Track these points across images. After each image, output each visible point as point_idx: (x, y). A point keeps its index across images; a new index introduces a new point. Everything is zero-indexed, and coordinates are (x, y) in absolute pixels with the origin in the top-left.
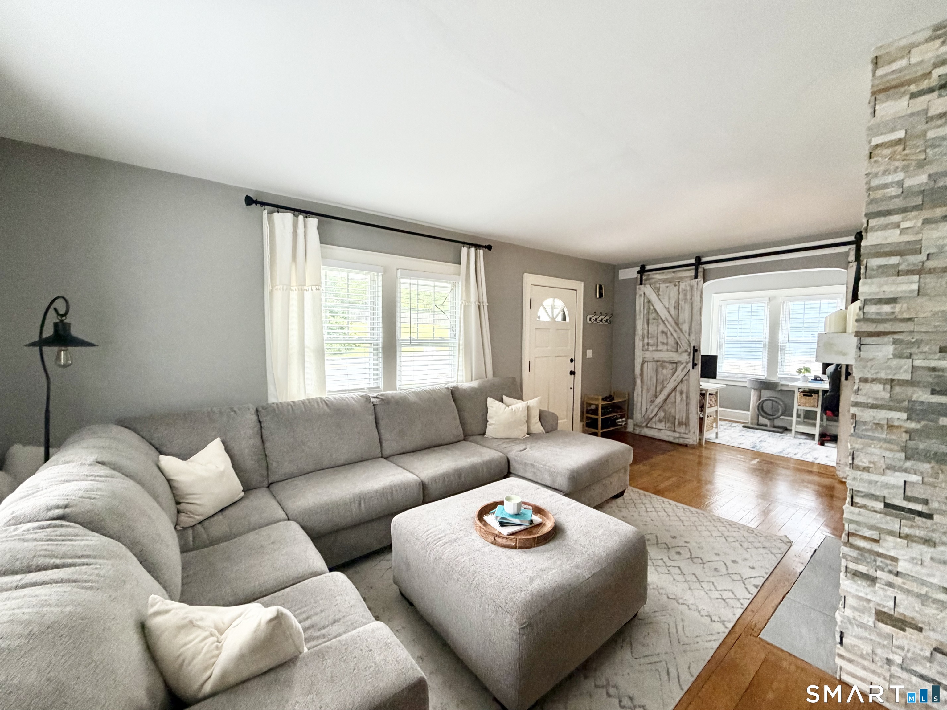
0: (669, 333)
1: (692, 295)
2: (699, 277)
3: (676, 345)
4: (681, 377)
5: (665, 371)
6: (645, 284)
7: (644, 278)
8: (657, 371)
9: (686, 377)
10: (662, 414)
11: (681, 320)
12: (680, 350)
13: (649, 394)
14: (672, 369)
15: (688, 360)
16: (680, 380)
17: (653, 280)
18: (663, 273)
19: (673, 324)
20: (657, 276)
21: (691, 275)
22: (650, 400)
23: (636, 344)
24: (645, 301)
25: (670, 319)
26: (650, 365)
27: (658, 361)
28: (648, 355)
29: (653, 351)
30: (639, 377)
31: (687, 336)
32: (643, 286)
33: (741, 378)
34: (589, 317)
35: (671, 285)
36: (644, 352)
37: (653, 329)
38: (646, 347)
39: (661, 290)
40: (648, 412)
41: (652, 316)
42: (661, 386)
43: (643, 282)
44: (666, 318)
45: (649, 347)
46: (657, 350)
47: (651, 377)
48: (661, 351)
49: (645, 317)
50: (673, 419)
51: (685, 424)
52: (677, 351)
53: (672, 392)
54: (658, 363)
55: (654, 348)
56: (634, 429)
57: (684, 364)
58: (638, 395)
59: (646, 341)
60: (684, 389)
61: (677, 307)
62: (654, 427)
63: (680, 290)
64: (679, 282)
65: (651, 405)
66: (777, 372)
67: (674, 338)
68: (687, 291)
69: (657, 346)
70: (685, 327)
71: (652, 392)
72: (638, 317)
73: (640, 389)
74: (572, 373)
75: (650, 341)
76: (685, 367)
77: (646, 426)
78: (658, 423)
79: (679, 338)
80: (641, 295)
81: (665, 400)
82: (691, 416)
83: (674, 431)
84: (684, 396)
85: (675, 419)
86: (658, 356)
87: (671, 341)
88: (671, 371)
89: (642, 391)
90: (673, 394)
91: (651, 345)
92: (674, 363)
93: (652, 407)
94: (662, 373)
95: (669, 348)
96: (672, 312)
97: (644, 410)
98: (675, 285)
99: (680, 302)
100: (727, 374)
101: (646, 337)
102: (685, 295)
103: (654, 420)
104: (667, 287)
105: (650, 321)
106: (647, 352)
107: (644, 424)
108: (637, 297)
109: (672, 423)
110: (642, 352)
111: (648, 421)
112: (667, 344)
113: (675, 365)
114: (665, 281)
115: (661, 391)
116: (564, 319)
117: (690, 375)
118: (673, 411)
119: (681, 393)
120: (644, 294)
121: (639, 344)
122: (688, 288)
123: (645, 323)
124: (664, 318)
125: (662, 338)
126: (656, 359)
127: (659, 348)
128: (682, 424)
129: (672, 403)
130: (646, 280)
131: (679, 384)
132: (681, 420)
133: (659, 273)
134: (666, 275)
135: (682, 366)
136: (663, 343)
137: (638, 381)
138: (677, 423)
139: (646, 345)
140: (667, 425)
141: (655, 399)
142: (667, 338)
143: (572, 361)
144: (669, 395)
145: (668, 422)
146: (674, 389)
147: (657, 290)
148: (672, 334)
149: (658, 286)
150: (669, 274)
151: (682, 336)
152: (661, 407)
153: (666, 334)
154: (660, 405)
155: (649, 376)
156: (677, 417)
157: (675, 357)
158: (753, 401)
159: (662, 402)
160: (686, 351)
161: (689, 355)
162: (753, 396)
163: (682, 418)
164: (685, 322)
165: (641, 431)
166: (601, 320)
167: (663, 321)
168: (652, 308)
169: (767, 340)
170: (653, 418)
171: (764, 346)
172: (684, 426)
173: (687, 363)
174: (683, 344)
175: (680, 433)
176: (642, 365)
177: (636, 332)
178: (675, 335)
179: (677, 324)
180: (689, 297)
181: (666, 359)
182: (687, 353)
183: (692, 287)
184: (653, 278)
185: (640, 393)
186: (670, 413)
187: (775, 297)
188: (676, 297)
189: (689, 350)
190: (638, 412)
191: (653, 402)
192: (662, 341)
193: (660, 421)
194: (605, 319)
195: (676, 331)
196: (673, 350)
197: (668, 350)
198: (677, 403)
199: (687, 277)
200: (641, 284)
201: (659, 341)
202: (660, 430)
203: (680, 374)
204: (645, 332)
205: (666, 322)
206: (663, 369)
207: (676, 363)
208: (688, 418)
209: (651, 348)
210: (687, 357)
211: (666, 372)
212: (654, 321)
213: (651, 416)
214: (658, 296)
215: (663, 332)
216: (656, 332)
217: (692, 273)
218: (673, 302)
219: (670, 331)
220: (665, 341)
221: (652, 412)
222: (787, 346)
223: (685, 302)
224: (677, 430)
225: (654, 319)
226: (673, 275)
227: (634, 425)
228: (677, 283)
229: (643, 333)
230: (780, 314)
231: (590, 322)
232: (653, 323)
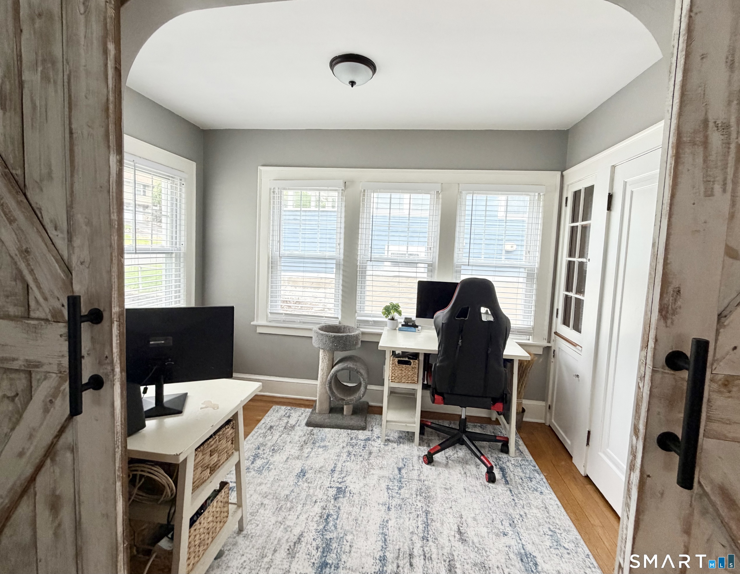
33: (304, 323)
66: (356, 312)
84: (66, 515)
100: (283, 317)
119: (54, 506)
158: (322, 370)
162: (323, 362)
169: (342, 257)
171: (338, 265)
180: (57, 49)
187: (352, 182)
222: (369, 268)
223: (44, 78)
230: (359, 207)
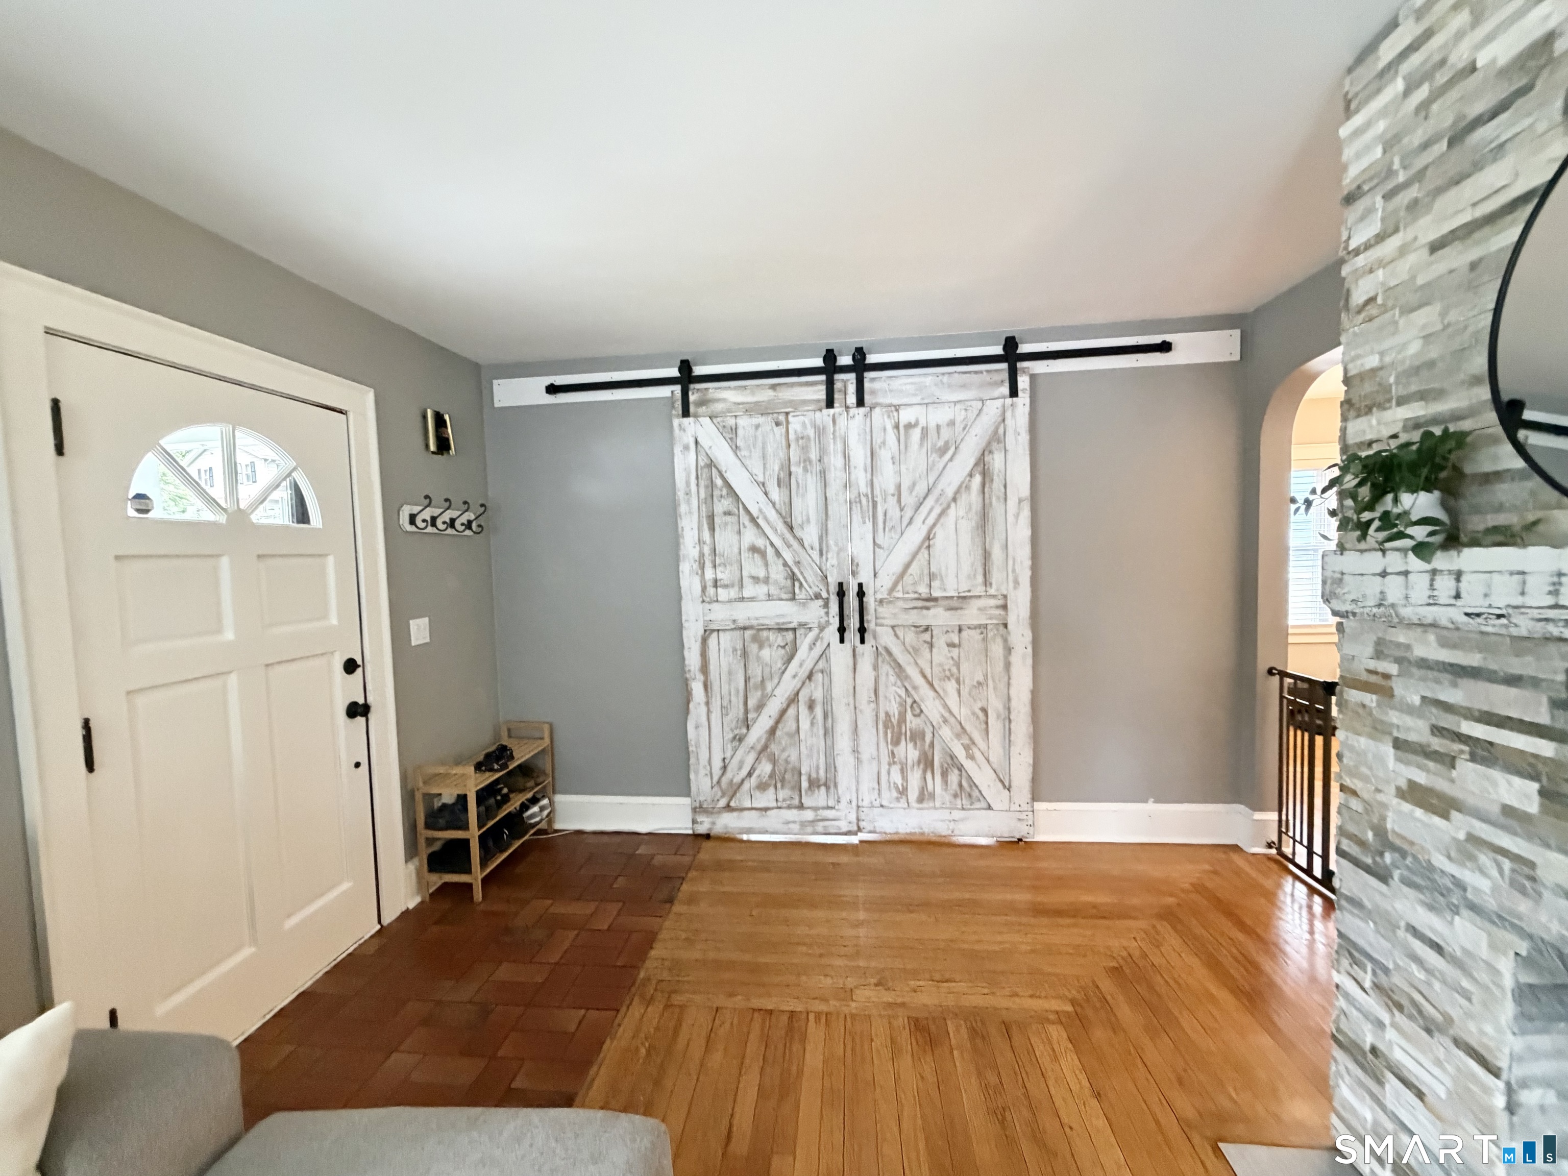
0: (770, 551)
1: (823, 452)
2: (836, 405)
3: (789, 582)
4: (808, 666)
5: (766, 653)
6: (696, 416)
7: (692, 398)
8: (745, 654)
9: (821, 665)
10: (765, 768)
11: (797, 520)
12: (800, 595)
13: (727, 719)
14: (783, 647)
15: (823, 621)
16: (807, 673)
17: (719, 407)
18: (745, 387)
19: (781, 526)
20: (729, 393)
21: (815, 397)
22: (731, 736)
23: (684, 583)
24: (701, 463)
25: (772, 514)
26: (725, 638)
27: (745, 628)
28: (720, 614)
29: (730, 601)
30: (701, 677)
31: (815, 555)
32: (691, 420)
34: (406, 511)
35: (766, 422)
36: (707, 606)
37: (726, 539)
38: (711, 591)
39: (740, 432)
40: (729, 769)
41: (721, 506)
42: (759, 693)
43: (692, 409)
44: (760, 510)
45: (720, 590)
46: (742, 599)
47: (730, 673)
48: (752, 599)
49: (703, 508)
50: (796, 777)
51: (825, 784)
52: (793, 598)
53: (788, 706)
54: (748, 633)
55: (733, 593)
56: (694, 822)
57: (816, 631)
58: (697, 727)
59: (709, 574)
60: (818, 695)
61: (786, 480)
62: (747, 804)
63: (792, 436)
64: (787, 414)
65: (735, 750)
67: (785, 564)
68: (809, 438)
69: (741, 586)
70: (810, 535)
71: (737, 711)
72: (683, 508)
73: (703, 709)
74: (357, 710)
75: (720, 576)
76: (817, 638)
77: (728, 808)
78: (757, 794)
79: (798, 563)
80: (686, 448)
81: (772, 731)
82: (840, 762)
83: (801, 807)
84: (819, 711)
85: (800, 774)
86: (744, 613)
87: (778, 573)
88: (782, 651)
89: (709, 712)
90: (791, 712)
91: (726, 586)
92: (787, 630)
93: (740, 753)
94: (758, 658)
95: (774, 591)
96: (775, 493)
97: (717, 764)
98: (778, 424)
99: (793, 469)
101: (708, 565)
102: (805, 449)
103: (746, 786)
104: (757, 427)
105: (717, 520)
106: (715, 606)
107: (722, 803)
108: (677, 450)
109: (793, 788)
110: (701, 606)
111: (730, 793)
112: (766, 580)
113: (789, 636)
114: (751, 409)
115: (760, 707)
116: (302, 516)
117: (833, 660)
118: (793, 758)
119: (811, 706)
120: (697, 442)
121: (690, 583)
122: (811, 432)
123: (706, 527)
124: (755, 513)
125: (752, 567)
126: (741, 623)
127: (747, 593)
128: (819, 787)
129: (790, 735)
130: (702, 403)
131: (804, 683)
132: (814, 775)
133: (736, 388)
134: (753, 394)
135: (811, 636)
136: (756, 579)
137: (697, 688)
138: (805, 784)
139: (710, 584)
140: (782, 794)
141: (744, 731)
142: (766, 565)
143: (350, 666)
144: (783, 712)
145: (783, 787)
146: (794, 699)
147: (731, 434)
148: (778, 554)
149: (731, 422)
150: (760, 392)
151: (805, 559)
152: (765, 747)
153: (763, 554)
154: (759, 747)
155: (725, 669)
156: (803, 772)
157: (789, 613)
159: (765, 736)
160: (818, 596)
161: (826, 605)
163: (818, 768)
164: (808, 521)
165: (714, 823)
166: (452, 523)
167: (753, 520)
168: (719, 482)
170: (743, 781)
172: (823, 789)
173: (822, 628)
174: (810, 579)
175: (815, 809)
176: (704, 641)
177: (682, 552)
178: (788, 556)
179: (791, 528)
180: (814, 455)
181: (767, 622)
182: (820, 602)
183: (820, 432)
184: (718, 400)
185: (704, 719)
186: (787, 762)
188: (782, 454)
189: (824, 595)
190: (702, 772)
191: (741, 740)
192: (754, 573)
193: (762, 787)
194: (464, 519)
195: (789, 546)
196: (784, 596)
197: (769, 597)
198: (802, 736)
199: (805, 402)
200: (686, 413)
201: (745, 574)
202: (766, 809)
203: (805, 656)
204: (707, 550)
205: (761, 521)
206: (761, 647)
207: (794, 630)
208: (831, 767)
209: (723, 594)
210: (822, 612)
211: (771, 655)
212: (729, 519)
213: (737, 780)
214: (736, 449)
215: (754, 549)
216: (736, 550)
217: (820, 393)
218: (775, 466)
219: (772, 544)
220: (762, 574)
221: (740, 768)
223: (805, 470)
224: (806, 801)
225: (728, 513)
226: (771, 393)
227: (694, 810)
228: (782, 418)
229: (702, 555)
231: (413, 529)
232: (726, 524)
